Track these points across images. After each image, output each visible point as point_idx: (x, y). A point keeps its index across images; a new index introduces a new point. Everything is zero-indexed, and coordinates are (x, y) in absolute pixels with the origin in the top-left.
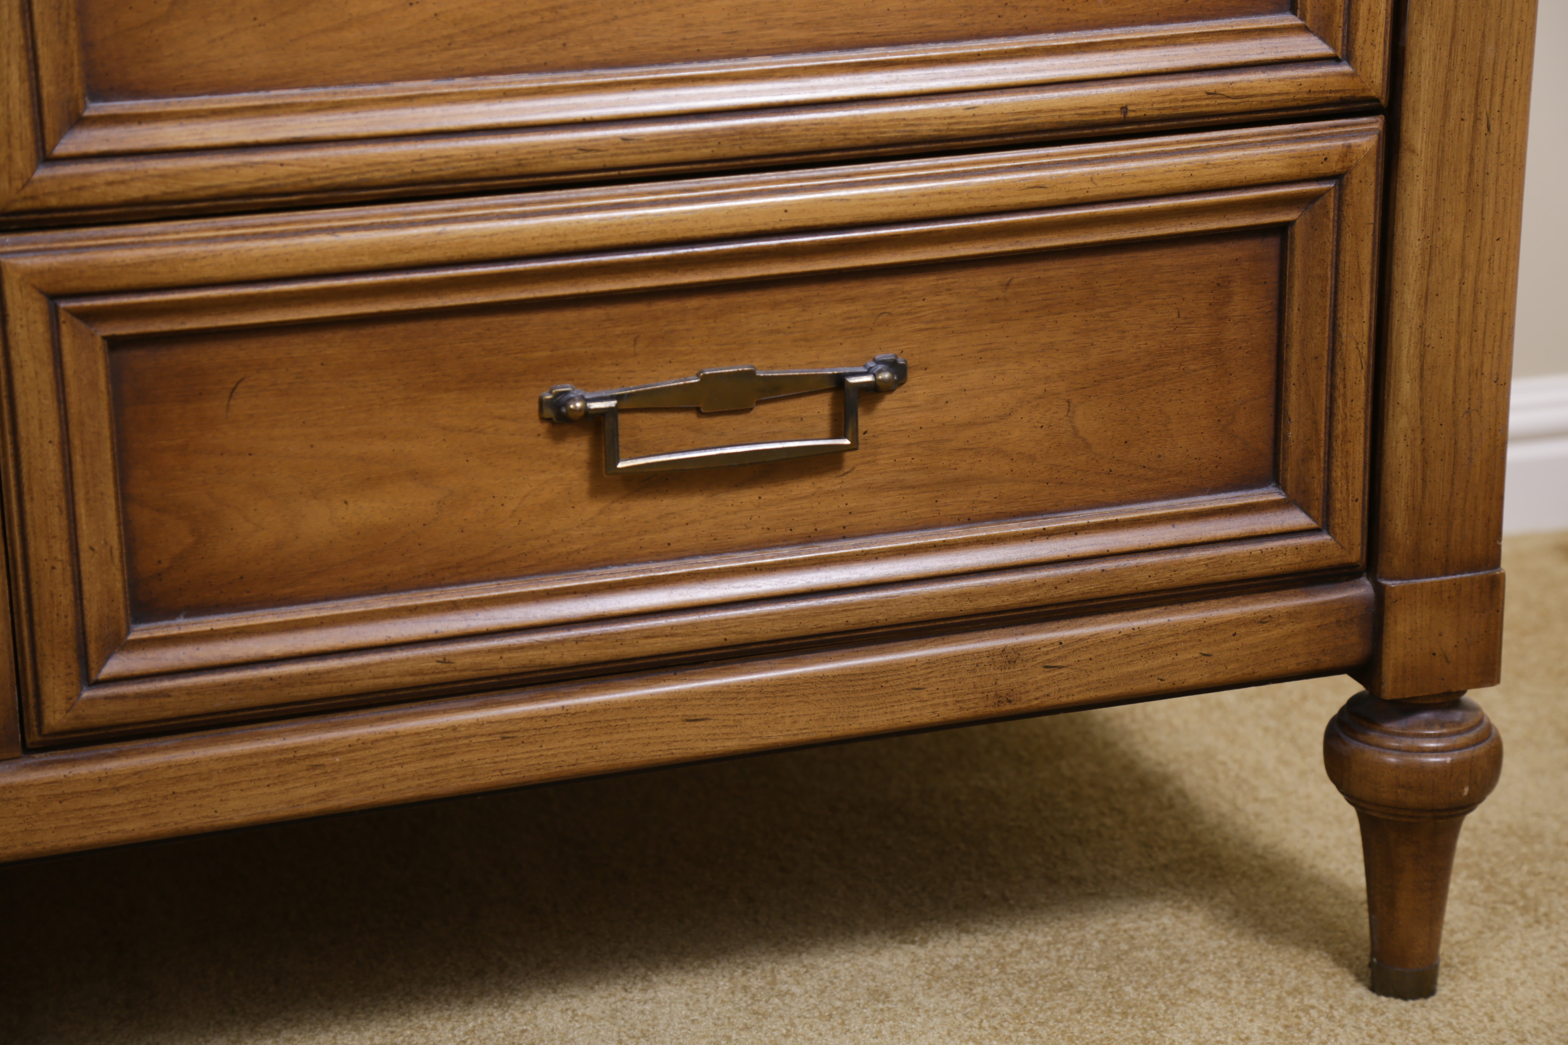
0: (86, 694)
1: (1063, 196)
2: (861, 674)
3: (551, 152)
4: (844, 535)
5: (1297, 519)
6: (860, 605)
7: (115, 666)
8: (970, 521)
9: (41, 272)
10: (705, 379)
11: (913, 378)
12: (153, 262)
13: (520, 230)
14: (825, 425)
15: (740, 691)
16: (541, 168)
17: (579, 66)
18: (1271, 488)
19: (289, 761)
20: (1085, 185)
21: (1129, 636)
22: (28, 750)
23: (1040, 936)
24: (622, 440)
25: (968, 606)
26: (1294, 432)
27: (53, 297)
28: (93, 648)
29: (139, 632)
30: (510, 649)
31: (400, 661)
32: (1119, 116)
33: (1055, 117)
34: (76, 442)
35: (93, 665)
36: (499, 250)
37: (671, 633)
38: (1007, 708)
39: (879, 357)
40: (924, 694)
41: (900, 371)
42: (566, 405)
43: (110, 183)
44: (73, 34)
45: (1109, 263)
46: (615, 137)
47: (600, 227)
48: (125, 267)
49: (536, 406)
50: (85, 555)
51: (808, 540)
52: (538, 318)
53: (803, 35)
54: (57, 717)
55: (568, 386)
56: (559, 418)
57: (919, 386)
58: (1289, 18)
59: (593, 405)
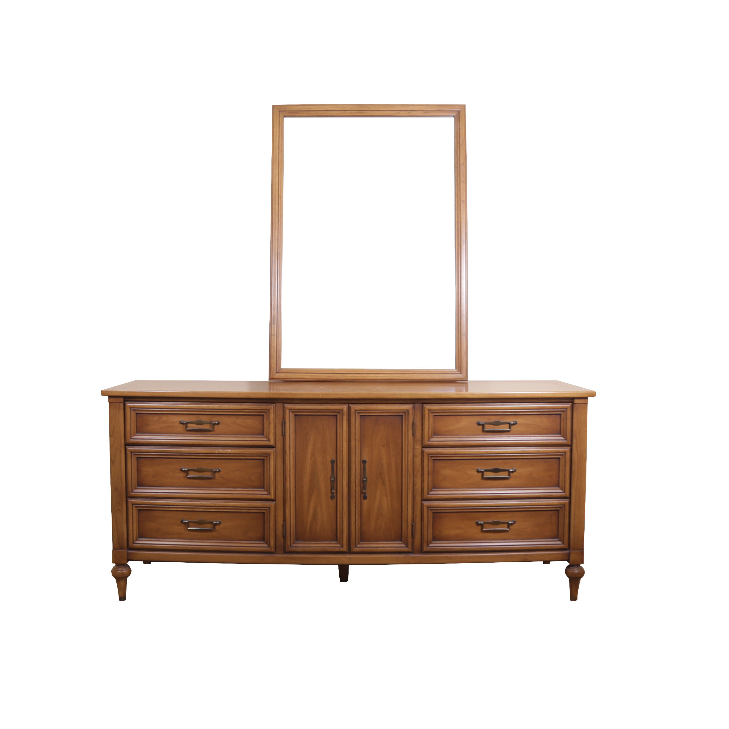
1: (533, 505)
3: (478, 496)
4: (508, 540)
5: (560, 543)
6: (509, 547)
7: (431, 545)
8: (522, 539)
9: (427, 505)
10: (493, 521)
11: (516, 523)
12: (439, 505)
13: (474, 504)
14: (506, 527)
18: (557, 539)
19: (447, 557)
22: (422, 553)
24: (484, 527)
25: (522, 549)
26: (560, 533)
27: (428, 507)
28: (429, 543)
29: (433, 542)
31: (460, 548)
34: (429, 522)
35: (429, 545)
37: (488, 548)
39: (512, 520)
41: (515, 522)
43: (434, 497)
44: (432, 482)
45: (538, 512)
47: (483, 504)
48: (435, 505)
49: (475, 522)
50: (429, 533)
51: (503, 540)
52: (476, 513)
53: (504, 486)
54: (425, 550)
55: (478, 521)
56: (478, 524)
57: (517, 524)
58: (558, 488)
59: (481, 523)
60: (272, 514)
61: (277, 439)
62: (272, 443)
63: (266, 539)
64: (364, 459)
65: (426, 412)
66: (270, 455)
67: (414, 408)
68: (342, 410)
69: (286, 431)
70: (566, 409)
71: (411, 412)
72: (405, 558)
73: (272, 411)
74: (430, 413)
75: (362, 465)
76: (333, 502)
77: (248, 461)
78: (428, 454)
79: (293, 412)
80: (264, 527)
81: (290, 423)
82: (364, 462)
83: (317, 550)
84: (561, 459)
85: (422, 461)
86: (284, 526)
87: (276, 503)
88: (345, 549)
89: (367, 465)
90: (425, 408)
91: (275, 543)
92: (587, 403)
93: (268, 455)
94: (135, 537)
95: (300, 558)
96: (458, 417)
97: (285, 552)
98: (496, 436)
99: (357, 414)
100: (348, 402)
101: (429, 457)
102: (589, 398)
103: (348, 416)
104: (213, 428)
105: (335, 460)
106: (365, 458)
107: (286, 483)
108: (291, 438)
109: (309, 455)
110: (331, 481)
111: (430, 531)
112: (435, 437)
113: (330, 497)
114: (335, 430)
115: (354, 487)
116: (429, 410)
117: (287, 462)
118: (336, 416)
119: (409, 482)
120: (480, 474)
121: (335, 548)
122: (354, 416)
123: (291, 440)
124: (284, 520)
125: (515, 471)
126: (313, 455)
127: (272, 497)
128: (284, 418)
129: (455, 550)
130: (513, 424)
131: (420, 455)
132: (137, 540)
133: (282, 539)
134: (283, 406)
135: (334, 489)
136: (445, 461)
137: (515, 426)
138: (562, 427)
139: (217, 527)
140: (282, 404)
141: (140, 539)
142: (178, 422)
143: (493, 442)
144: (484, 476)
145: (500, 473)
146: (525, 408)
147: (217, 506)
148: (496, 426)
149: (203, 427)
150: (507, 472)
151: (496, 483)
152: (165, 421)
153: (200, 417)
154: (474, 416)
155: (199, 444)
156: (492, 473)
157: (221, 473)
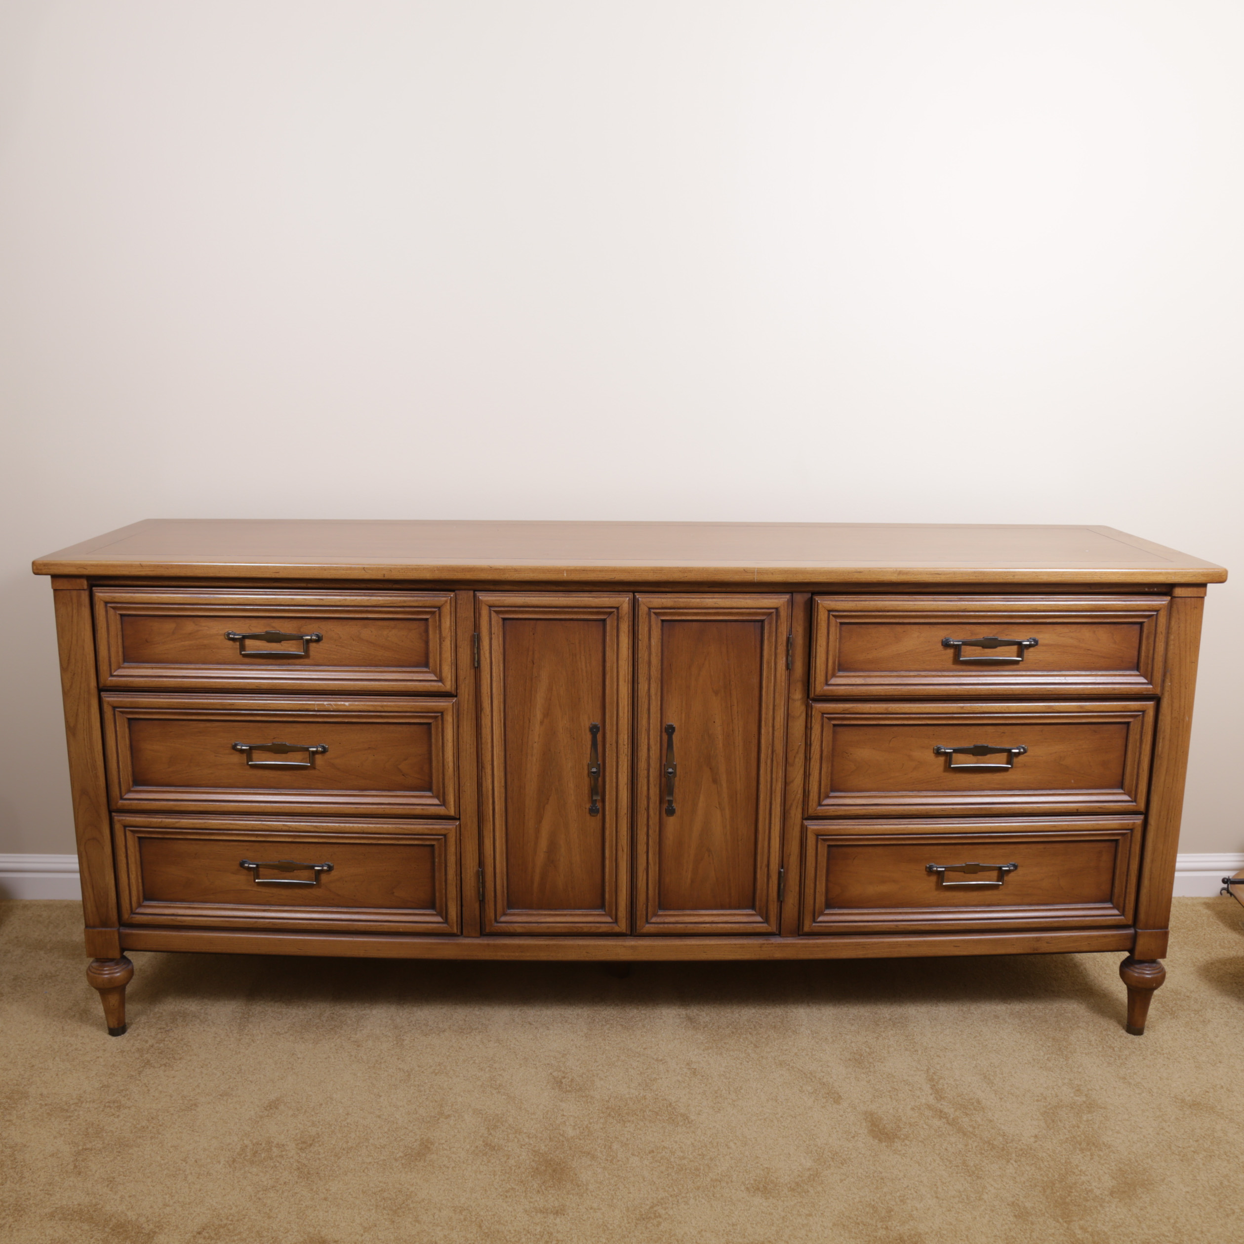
0: (814, 924)
1: (1060, 829)
3: (935, 810)
4: (998, 905)
5: (1116, 912)
6: (1001, 923)
7: (821, 919)
8: (1031, 904)
9: (816, 830)
10: (967, 865)
11: (1019, 869)
12: (840, 829)
13: (925, 828)
14: (995, 878)
15: (968, 941)
17: (943, 790)
18: (1110, 903)
19: (857, 945)
22: (799, 935)
23: (1041, 1007)
24: (945, 877)
25: (1028, 926)
26: (1116, 890)
27: (817, 835)
28: (816, 914)
29: (827, 912)
31: (887, 925)
33: (1060, 810)
34: (818, 868)
35: (816, 918)
36: (920, 832)
37: (952, 925)
38: (1036, 952)
39: (1011, 863)
41: (1016, 867)
42: (932, 868)
43: (833, 811)
44: (829, 778)
45: (1071, 845)
47: (945, 828)
48: (834, 830)
49: (925, 868)
50: (817, 893)
51: (989, 905)
52: (928, 847)
53: (998, 786)
54: (806, 929)
55: (933, 864)
56: (930, 871)
57: (1020, 871)
58: (1121, 791)
59: (939, 869)
60: (452, 849)
61: (461, 677)
62: (448, 686)
63: (437, 905)
64: (670, 723)
65: (822, 617)
66: (445, 714)
67: (792, 602)
68: (617, 608)
69: (482, 658)
70: (1157, 611)
71: (783, 613)
72: (761, 946)
73: (446, 610)
74: (831, 616)
75: (665, 737)
76: (593, 823)
77: (392, 727)
78: (823, 714)
79: (497, 612)
80: (433, 877)
81: (491, 639)
82: (670, 730)
83: (558, 930)
84: (1132, 725)
85: (808, 728)
86: (481, 875)
87: (460, 825)
88: (623, 926)
89: (676, 737)
90: (820, 606)
91: (459, 914)
92: (1202, 596)
93: (439, 714)
94: (134, 899)
95: (519, 946)
96: (899, 629)
97: (483, 934)
98: (986, 673)
99: (653, 616)
100: (632, 589)
101: (825, 720)
102: (1209, 585)
103: (631, 623)
104: (307, 650)
105: (600, 725)
106: (673, 719)
107: (484, 778)
108: (494, 674)
109: (539, 715)
110: (590, 773)
111: (821, 887)
112: (841, 674)
113: (587, 811)
114: (600, 655)
115: (645, 788)
116: (829, 611)
117: (486, 731)
118: (604, 620)
119: (774, 776)
120: (942, 759)
121: (598, 925)
122: (647, 624)
123: (494, 679)
124: (481, 863)
125: (1025, 751)
126: (547, 714)
127: (452, 812)
128: (476, 626)
129: (877, 929)
130: (1030, 646)
131: (804, 715)
132: (140, 905)
133: (477, 905)
134: (475, 596)
135: (597, 794)
136: (862, 728)
137: (1031, 649)
138: (1143, 654)
139: (324, 878)
140: (471, 593)
141: (147, 903)
142: (221, 635)
143: (980, 688)
144: (952, 764)
145: (989, 756)
146: (1060, 608)
147: (321, 830)
148: (987, 650)
149: (282, 648)
150: (1006, 754)
151: (977, 778)
152: (190, 634)
153: (274, 625)
154: (939, 626)
155: (273, 688)
156: (971, 755)
157: (328, 755)
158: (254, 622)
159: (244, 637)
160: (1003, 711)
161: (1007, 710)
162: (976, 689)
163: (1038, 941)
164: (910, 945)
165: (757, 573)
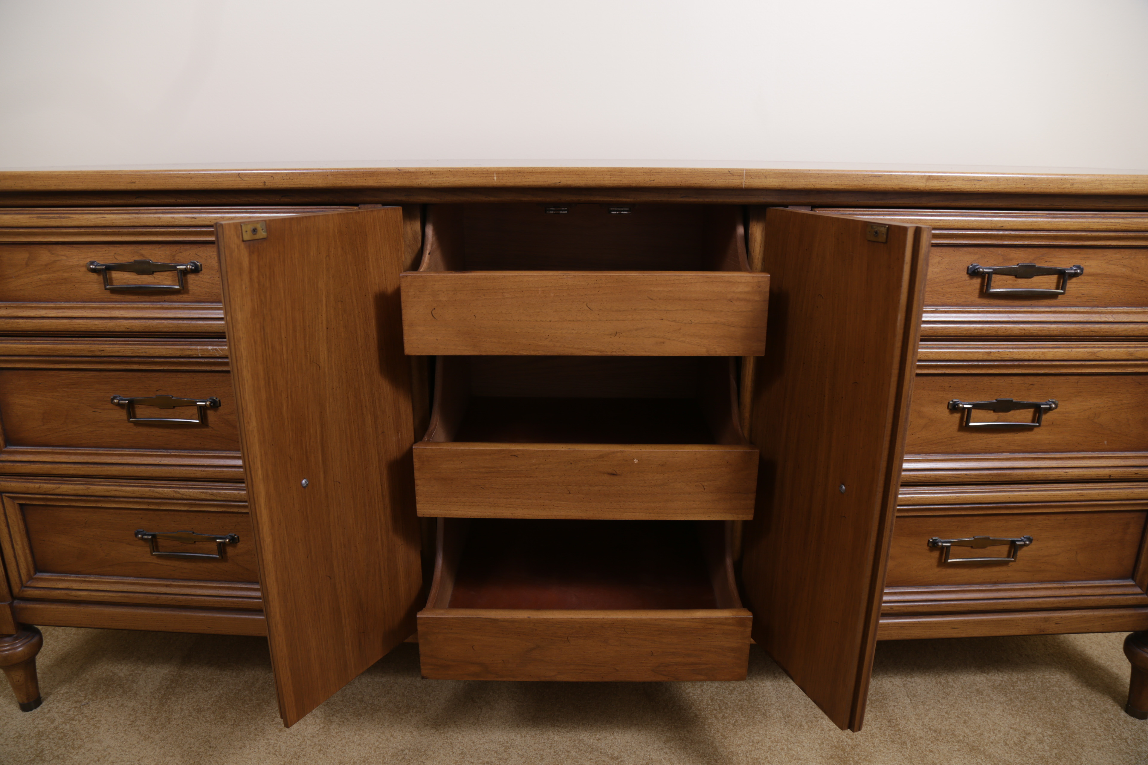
1: (1089, 499)
2: (1003, 621)
3: (945, 477)
4: (1005, 583)
5: (1138, 590)
6: (1008, 603)
8: (1042, 582)
10: (976, 539)
11: (1034, 542)
13: (935, 498)
14: (1007, 554)
15: (967, 622)
16: (942, 481)
17: (955, 453)
18: (1130, 580)
20: (1096, 496)
21: (1081, 617)
24: (950, 554)
25: (1039, 606)
26: (1141, 565)
30: (909, 606)
32: (1108, 477)
33: (1089, 477)
36: (927, 503)
37: (953, 605)
38: (1042, 633)
39: (1026, 536)
40: (1019, 627)
41: (1030, 540)
42: (936, 544)
45: (1096, 516)
46: (964, 474)
47: (955, 498)
49: (927, 542)
51: (995, 583)
52: (932, 519)
53: (1019, 448)
55: (936, 538)
56: (933, 546)
57: (1034, 546)
59: (944, 544)
94: (23, 571)
98: (1017, 309)
104: (183, 283)
120: (958, 416)
125: (1056, 407)
130: (1076, 275)
132: (31, 578)
137: (1074, 280)
139: (229, 552)
141: (39, 575)
142: (83, 266)
143: (1010, 328)
144: (969, 422)
145: (1012, 412)
146: (1118, 227)
147: (219, 498)
148: (1020, 281)
149: (155, 281)
150: (1032, 410)
151: (996, 439)
152: (46, 265)
153: (142, 252)
154: (965, 249)
155: (147, 330)
156: (992, 412)
157: (221, 410)
158: (119, 249)
159: (109, 268)
160: (1038, 358)
161: (1042, 357)
162: (1006, 329)
163: (1046, 621)
164: (902, 626)
165: (747, 176)
